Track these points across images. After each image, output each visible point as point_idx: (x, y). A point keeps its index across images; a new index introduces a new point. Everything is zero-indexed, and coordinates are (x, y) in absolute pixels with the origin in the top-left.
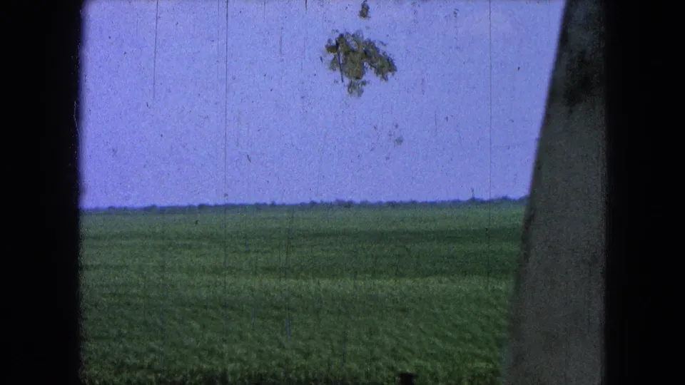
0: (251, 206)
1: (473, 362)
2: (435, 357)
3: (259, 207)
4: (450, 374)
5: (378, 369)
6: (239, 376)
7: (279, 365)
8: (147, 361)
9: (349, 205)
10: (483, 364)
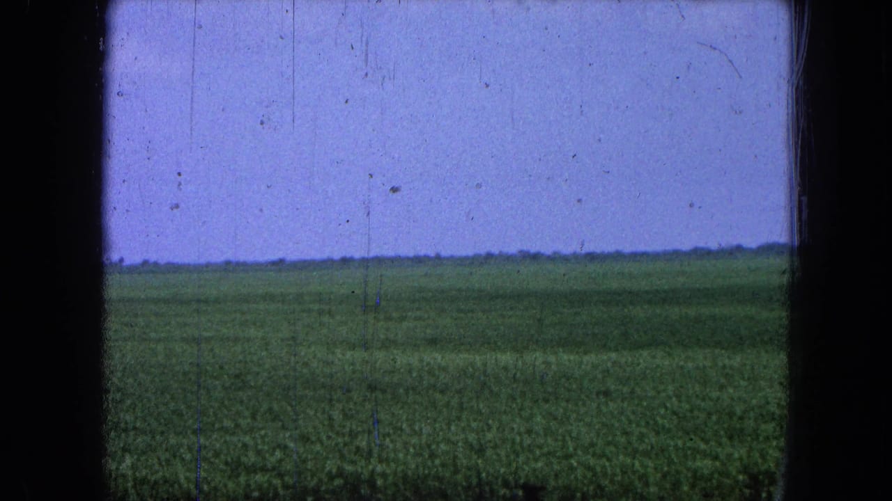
0: (408, 258)
1: (695, 459)
2: (646, 454)
3: (418, 260)
4: (664, 476)
5: (571, 468)
6: (390, 479)
7: (443, 465)
8: (271, 461)
9: (536, 257)
10: (708, 462)
